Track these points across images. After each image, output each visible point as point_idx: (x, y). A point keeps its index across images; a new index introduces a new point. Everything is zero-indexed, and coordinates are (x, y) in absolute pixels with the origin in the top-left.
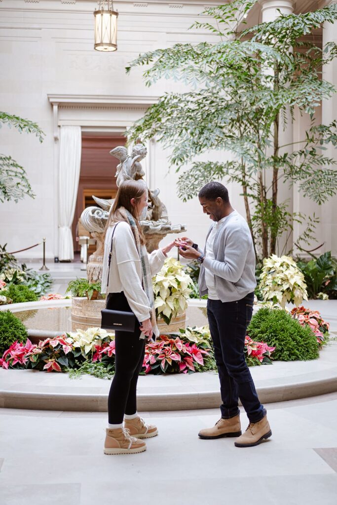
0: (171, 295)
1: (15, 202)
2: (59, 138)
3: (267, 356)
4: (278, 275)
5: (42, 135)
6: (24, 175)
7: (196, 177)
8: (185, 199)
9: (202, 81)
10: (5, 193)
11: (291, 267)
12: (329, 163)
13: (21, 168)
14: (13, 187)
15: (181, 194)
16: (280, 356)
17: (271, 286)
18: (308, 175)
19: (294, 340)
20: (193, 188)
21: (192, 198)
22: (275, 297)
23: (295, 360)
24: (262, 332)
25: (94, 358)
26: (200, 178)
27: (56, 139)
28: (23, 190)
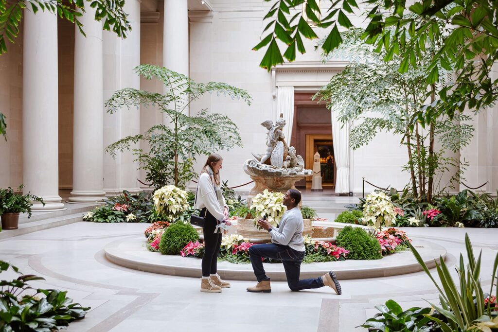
0: (278, 215)
1: (227, 151)
2: (276, 96)
3: (343, 256)
4: (373, 205)
5: (250, 99)
6: (237, 130)
7: (364, 130)
8: (354, 148)
9: (363, 59)
10: (220, 144)
11: (383, 200)
12: (466, 120)
13: (234, 124)
14: (226, 139)
15: (352, 144)
16: (353, 256)
17: (368, 213)
18: (448, 130)
19: (362, 246)
20: (361, 140)
21: (359, 147)
22: (371, 220)
23: (362, 259)
24: (343, 241)
25: (233, 252)
26: (366, 132)
27: (274, 97)
28: (234, 142)
